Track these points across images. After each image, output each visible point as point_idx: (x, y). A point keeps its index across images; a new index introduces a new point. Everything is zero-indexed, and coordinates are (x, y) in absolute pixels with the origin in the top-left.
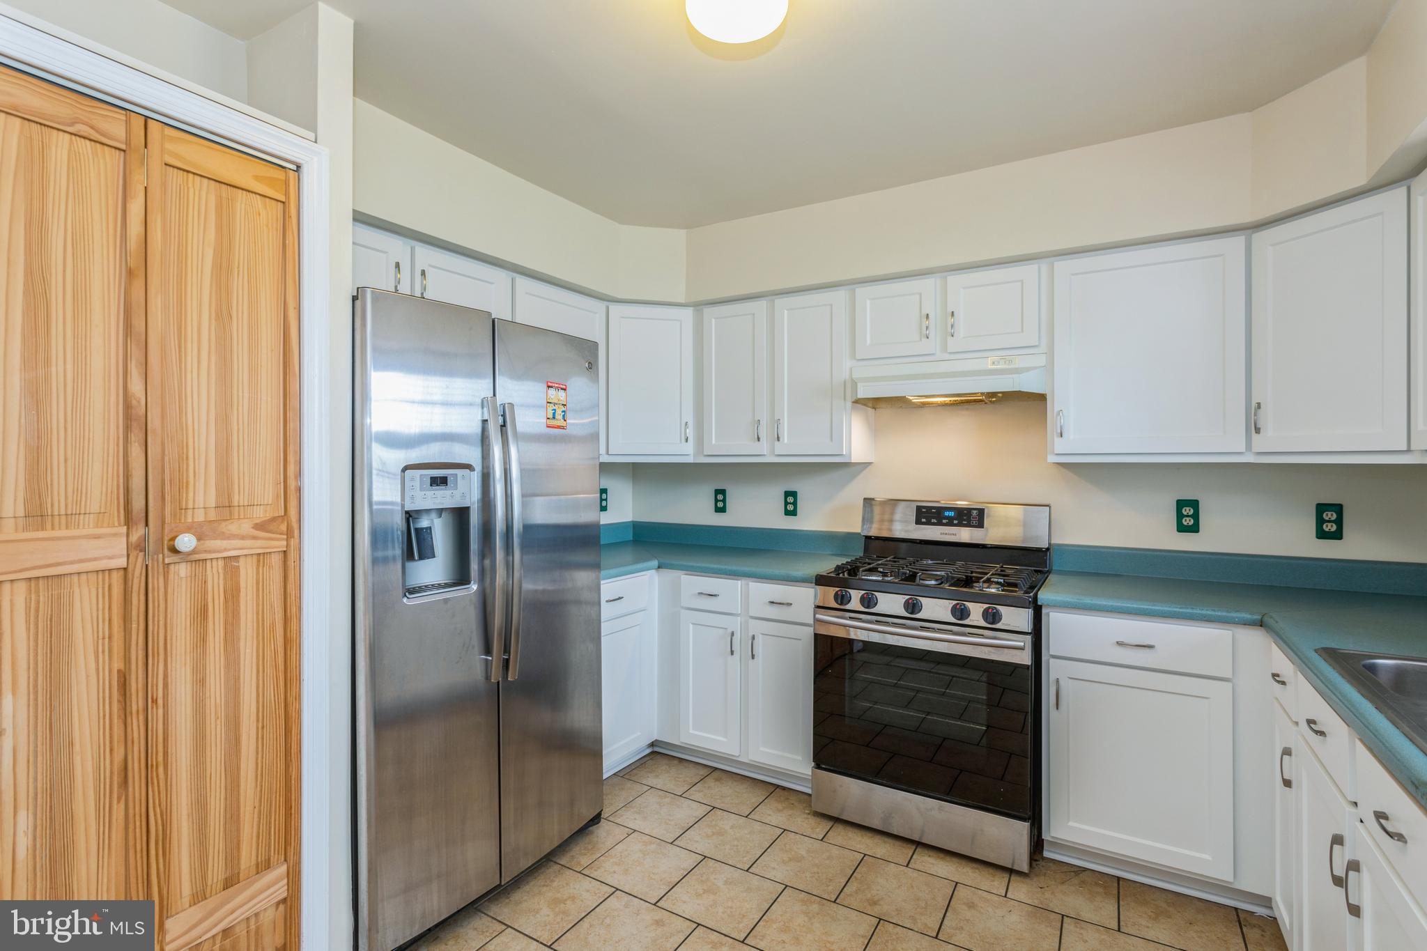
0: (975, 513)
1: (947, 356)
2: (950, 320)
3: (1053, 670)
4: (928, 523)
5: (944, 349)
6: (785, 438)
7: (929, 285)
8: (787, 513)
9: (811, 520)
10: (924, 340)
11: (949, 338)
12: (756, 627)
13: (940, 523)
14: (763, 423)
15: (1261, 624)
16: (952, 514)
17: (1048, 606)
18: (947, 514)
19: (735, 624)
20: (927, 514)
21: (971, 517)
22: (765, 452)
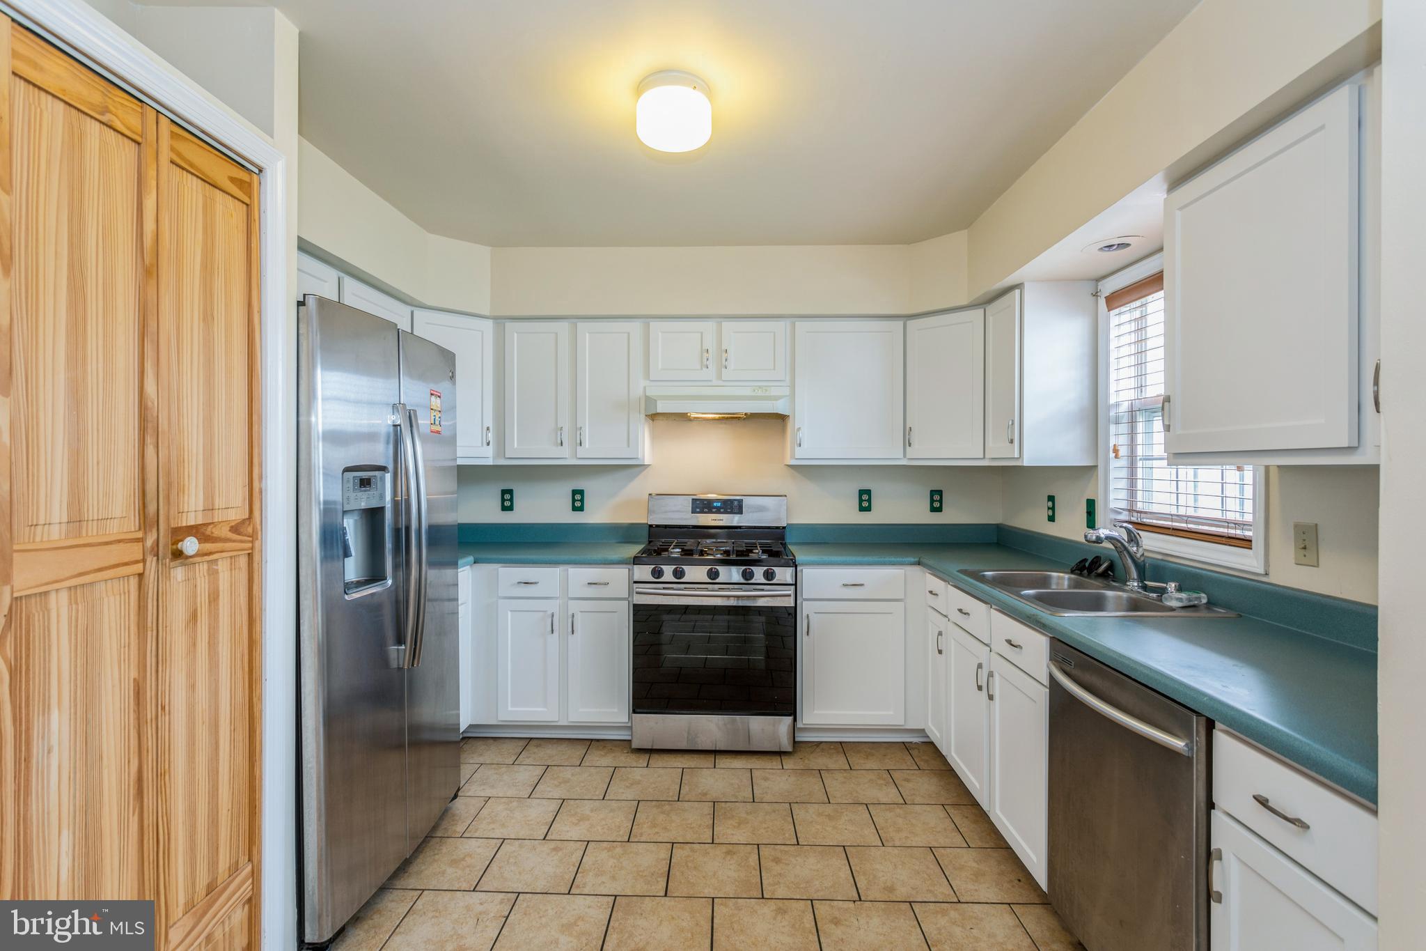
0: (736, 503)
1: (721, 383)
2: (724, 355)
3: (806, 609)
4: (702, 512)
5: (719, 377)
6: (587, 444)
7: (709, 327)
8: (575, 509)
9: (598, 513)
10: (704, 369)
11: (723, 369)
12: (574, 607)
13: (710, 512)
14: (566, 429)
15: (919, 563)
16: (719, 504)
17: (802, 564)
18: (715, 504)
19: (553, 607)
20: (703, 506)
21: (732, 506)
22: (564, 456)
